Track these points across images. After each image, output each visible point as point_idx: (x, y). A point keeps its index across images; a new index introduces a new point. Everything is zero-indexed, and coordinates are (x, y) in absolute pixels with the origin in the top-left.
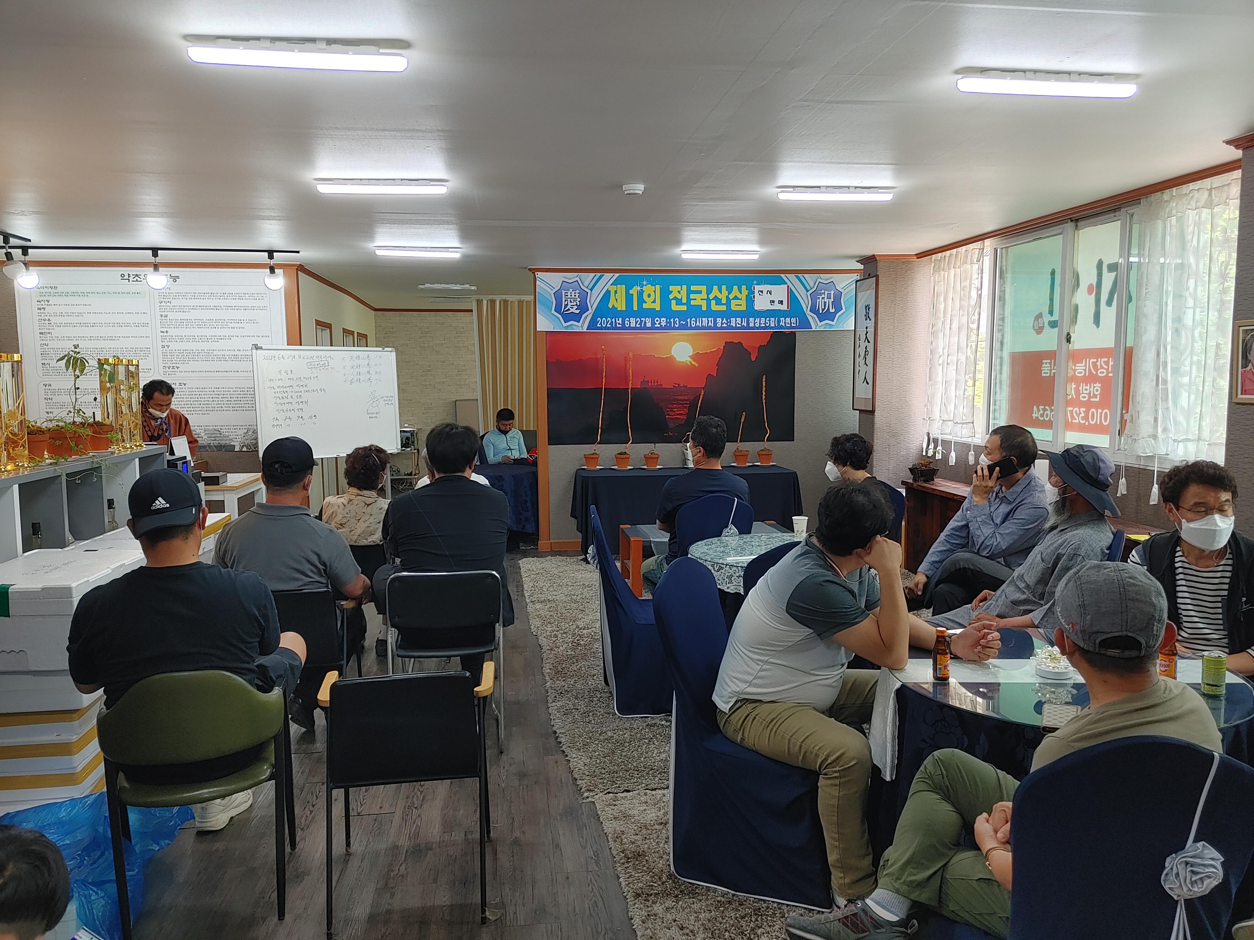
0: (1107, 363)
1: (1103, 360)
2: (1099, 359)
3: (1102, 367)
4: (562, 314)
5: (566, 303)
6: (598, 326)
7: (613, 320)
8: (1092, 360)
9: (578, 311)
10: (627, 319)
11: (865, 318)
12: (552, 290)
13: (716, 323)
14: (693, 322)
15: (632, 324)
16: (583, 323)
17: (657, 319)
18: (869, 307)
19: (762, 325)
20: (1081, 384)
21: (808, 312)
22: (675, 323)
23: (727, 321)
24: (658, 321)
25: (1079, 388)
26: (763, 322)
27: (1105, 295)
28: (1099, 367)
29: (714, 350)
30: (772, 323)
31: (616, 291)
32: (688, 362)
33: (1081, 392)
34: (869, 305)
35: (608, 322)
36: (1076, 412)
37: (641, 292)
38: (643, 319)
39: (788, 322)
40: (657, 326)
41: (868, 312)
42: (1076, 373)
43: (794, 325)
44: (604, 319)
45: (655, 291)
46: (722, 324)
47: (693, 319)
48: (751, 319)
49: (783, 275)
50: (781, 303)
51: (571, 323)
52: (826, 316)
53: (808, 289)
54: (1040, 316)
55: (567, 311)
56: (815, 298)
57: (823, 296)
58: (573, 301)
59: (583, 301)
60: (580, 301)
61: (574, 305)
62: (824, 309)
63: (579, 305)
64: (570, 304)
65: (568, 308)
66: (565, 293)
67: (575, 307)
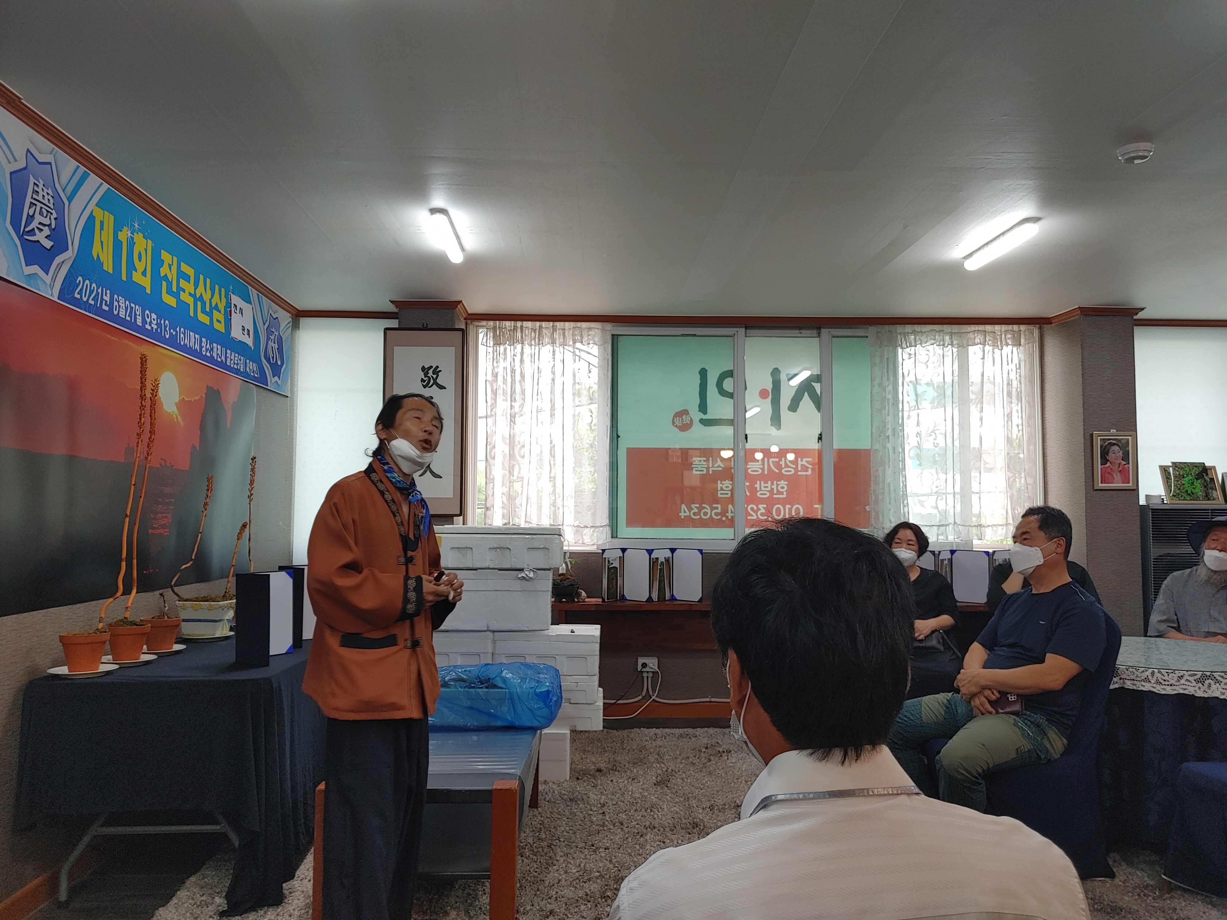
0: (795, 463)
2: (783, 459)
3: (787, 466)
4: (20, 237)
5: (31, 214)
6: (77, 296)
7: (100, 291)
8: (771, 460)
9: (48, 244)
10: (116, 296)
11: (425, 384)
12: (9, 162)
13: (201, 347)
14: (182, 335)
15: (120, 309)
16: (54, 279)
17: (147, 312)
18: (438, 370)
19: (235, 367)
20: (758, 482)
21: (263, 359)
22: (165, 330)
23: (210, 346)
24: (148, 318)
25: (756, 486)
26: (236, 362)
27: (785, 400)
28: (783, 466)
29: (197, 398)
30: (242, 365)
31: (102, 223)
32: (175, 416)
33: (758, 489)
34: (437, 367)
35: (91, 292)
36: (752, 509)
37: (131, 244)
38: (133, 305)
39: (251, 368)
40: (148, 327)
41: (435, 376)
42: (749, 471)
43: (256, 375)
44: (87, 282)
45: (146, 250)
46: (207, 352)
47: (182, 329)
48: (229, 351)
49: (250, 287)
50: (249, 334)
51: (35, 269)
52: (277, 370)
53: (265, 321)
54: (685, 412)
55: (29, 234)
56: (268, 339)
57: (272, 337)
58: (45, 213)
59: (60, 220)
60: (55, 219)
61: (45, 225)
62: (273, 357)
63: (54, 229)
64: (38, 218)
65: (34, 229)
66: (35, 183)
67: (46, 231)
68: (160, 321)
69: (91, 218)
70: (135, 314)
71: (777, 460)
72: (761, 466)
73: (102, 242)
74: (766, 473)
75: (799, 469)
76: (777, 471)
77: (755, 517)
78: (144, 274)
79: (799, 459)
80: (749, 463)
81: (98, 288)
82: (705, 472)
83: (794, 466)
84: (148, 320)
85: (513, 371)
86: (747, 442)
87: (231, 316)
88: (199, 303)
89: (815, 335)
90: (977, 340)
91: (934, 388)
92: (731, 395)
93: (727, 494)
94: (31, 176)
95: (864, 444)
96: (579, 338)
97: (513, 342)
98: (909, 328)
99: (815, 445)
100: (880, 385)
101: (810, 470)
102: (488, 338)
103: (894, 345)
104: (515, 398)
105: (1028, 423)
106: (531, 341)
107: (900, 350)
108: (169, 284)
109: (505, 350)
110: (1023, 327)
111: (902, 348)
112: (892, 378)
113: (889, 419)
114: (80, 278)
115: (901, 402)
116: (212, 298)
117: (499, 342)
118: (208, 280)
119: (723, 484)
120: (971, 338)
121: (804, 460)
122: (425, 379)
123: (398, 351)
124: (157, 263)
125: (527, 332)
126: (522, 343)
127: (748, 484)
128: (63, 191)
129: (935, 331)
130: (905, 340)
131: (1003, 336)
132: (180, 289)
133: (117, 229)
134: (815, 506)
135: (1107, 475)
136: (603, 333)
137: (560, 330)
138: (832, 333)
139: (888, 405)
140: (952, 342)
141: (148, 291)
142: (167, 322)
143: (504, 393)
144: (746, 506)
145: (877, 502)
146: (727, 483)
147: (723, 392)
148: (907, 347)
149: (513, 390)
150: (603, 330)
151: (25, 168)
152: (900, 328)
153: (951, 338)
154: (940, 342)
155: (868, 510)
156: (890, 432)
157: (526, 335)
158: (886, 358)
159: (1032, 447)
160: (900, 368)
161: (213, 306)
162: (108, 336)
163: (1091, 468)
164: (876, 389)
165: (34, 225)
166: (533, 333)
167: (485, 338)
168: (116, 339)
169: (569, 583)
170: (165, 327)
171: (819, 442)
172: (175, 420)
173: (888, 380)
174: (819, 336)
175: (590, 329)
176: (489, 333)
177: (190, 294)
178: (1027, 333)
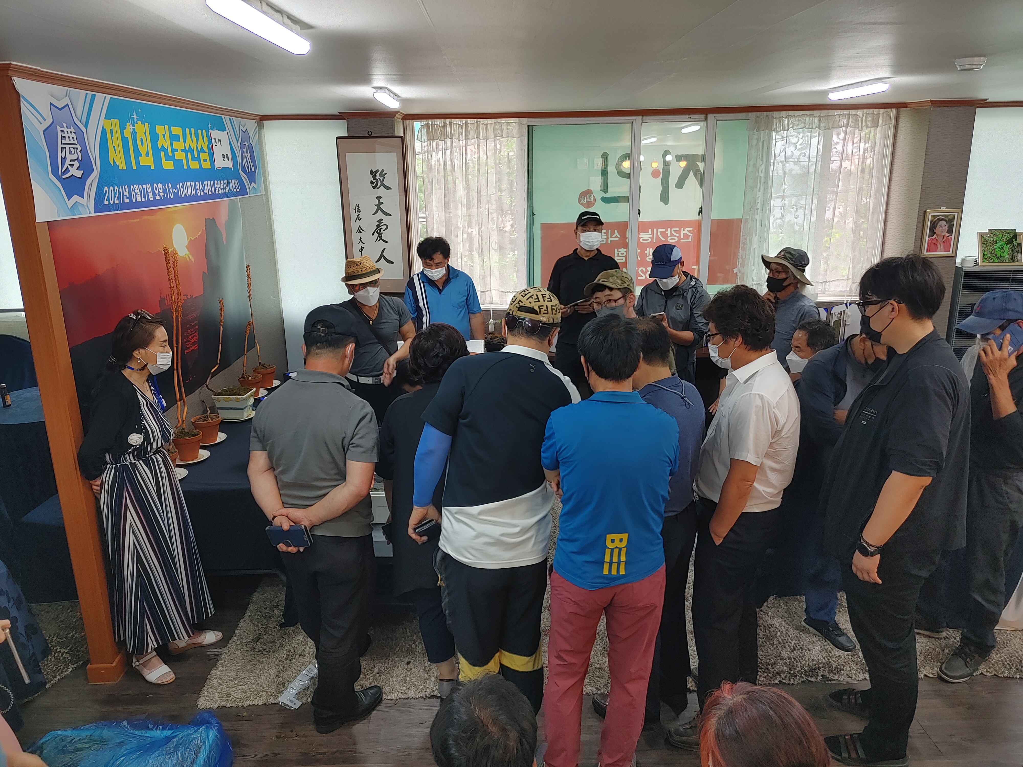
0: (679, 232)
1: (673, 230)
2: (669, 229)
3: (672, 235)
4: (60, 179)
5: (63, 157)
6: (106, 203)
7: (121, 190)
8: (659, 230)
9: (79, 174)
10: (132, 187)
11: (374, 185)
12: (41, 123)
13: (196, 190)
14: (182, 189)
15: (137, 196)
16: (88, 199)
17: (155, 185)
18: (384, 173)
19: (223, 192)
20: (648, 249)
21: (241, 172)
22: (170, 192)
23: (202, 185)
24: (156, 190)
25: (646, 252)
26: (222, 187)
27: (673, 179)
28: (669, 235)
29: (200, 233)
30: (227, 187)
31: (111, 130)
32: (187, 257)
33: (648, 255)
34: (383, 170)
35: (115, 194)
36: (642, 271)
37: (134, 134)
38: (144, 186)
39: (234, 185)
40: (157, 198)
41: (381, 179)
42: (641, 240)
43: (238, 190)
44: (111, 188)
45: (145, 133)
46: (201, 192)
47: (181, 184)
48: (216, 182)
49: (223, 116)
50: (228, 159)
51: (76, 198)
52: (252, 177)
53: (238, 139)
54: (589, 192)
55: (66, 172)
56: (242, 152)
57: (245, 150)
58: (72, 150)
59: (84, 151)
60: (80, 152)
61: (74, 160)
62: (248, 167)
63: (81, 161)
64: (69, 157)
65: (68, 167)
66: (61, 131)
67: (76, 164)
68: (165, 187)
69: (104, 131)
70: (147, 192)
71: (664, 230)
72: (651, 236)
73: (114, 147)
74: (654, 241)
75: (682, 237)
76: (664, 240)
77: (644, 278)
78: (147, 155)
79: (682, 229)
80: (641, 234)
81: (119, 189)
82: (604, 242)
83: (678, 235)
84: (157, 192)
85: (445, 164)
86: (640, 217)
87: (213, 150)
88: (189, 154)
89: (703, 119)
90: (841, 123)
91: (800, 166)
92: (628, 176)
93: (623, 259)
94: (58, 126)
95: (736, 215)
96: (500, 132)
97: (444, 137)
98: (784, 114)
99: (697, 217)
100: (755, 165)
101: (690, 237)
102: (423, 134)
103: (769, 128)
104: (448, 187)
105: (876, 196)
106: (459, 135)
107: (774, 134)
108: (166, 151)
109: (437, 145)
110: (882, 111)
111: (777, 132)
112: (765, 160)
113: (760, 194)
114: (106, 188)
115: (771, 179)
116: (197, 144)
117: (432, 138)
118: (192, 130)
119: (619, 252)
120: (837, 121)
121: (687, 229)
122: (374, 181)
123: (349, 157)
124: (154, 137)
125: (455, 127)
126: (452, 138)
127: (639, 251)
128: (80, 122)
129: (806, 116)
130: (780, 124)
131: (864, 118)
132: (174, 151)
133: (122, 128)
134: (693, 267)
135: (933, 246)
136: (519, 126)
137: (483, 125)
138: (717, 118)
139: (760, 182)
140: (820, 125)
141: (153, 168)
142: (170, 185)
143: (439, 182)
144: (637, 269)
145: (743, 265)
146: (623, 250)
147: (622, 174)
148: (781, 131)
149: (446, 180)
150: (520, 124)
151: (53, 123)
152: (776, 114)
153: (819, 121)
154: (809, 125)
155: (735, 272)
156: (759, 206)
157: (454, 130)
158: (762, 140)
159: (875, 216)
160: (773, 149)
161: (199, 150)
162: (132, 221)
163: (920, 240)
164: (751, 169)
165: (68, 163)
166: (460, 129)
167: (420, 134)
168: (138, 220)
169: (497, 341)
170: (169, 189)
171: (699, 215)
172: (188, 260)
173: (762, 160)
174: (706, 119)
175: (508, 124)
176: (423, 129)
177: (182, 151)
178: (885, 115)
